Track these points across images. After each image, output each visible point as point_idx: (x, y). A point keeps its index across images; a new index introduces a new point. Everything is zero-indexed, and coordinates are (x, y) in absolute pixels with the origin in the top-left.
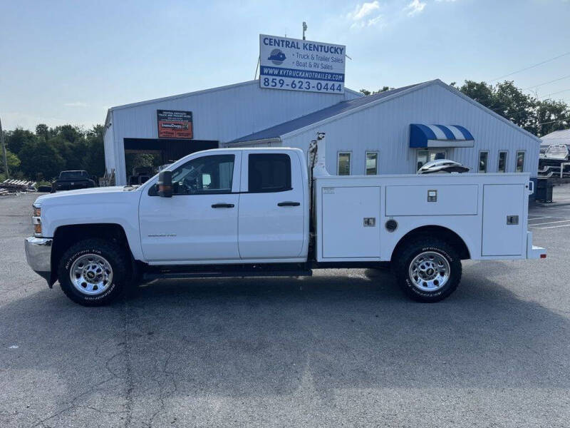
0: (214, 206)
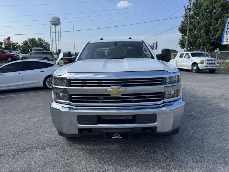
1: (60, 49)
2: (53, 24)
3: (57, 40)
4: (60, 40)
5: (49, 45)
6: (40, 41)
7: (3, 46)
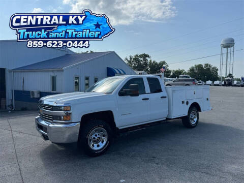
0: (143, 99)
1: (231, 73)
2: (224, 47)
3: (228, 63)
4: (231, 63)
5: (217, 70)
6: (207, 66)
7: (171, 74)
